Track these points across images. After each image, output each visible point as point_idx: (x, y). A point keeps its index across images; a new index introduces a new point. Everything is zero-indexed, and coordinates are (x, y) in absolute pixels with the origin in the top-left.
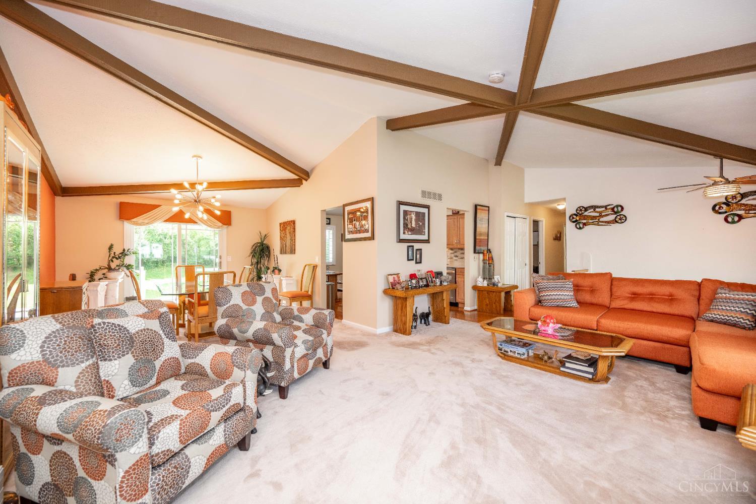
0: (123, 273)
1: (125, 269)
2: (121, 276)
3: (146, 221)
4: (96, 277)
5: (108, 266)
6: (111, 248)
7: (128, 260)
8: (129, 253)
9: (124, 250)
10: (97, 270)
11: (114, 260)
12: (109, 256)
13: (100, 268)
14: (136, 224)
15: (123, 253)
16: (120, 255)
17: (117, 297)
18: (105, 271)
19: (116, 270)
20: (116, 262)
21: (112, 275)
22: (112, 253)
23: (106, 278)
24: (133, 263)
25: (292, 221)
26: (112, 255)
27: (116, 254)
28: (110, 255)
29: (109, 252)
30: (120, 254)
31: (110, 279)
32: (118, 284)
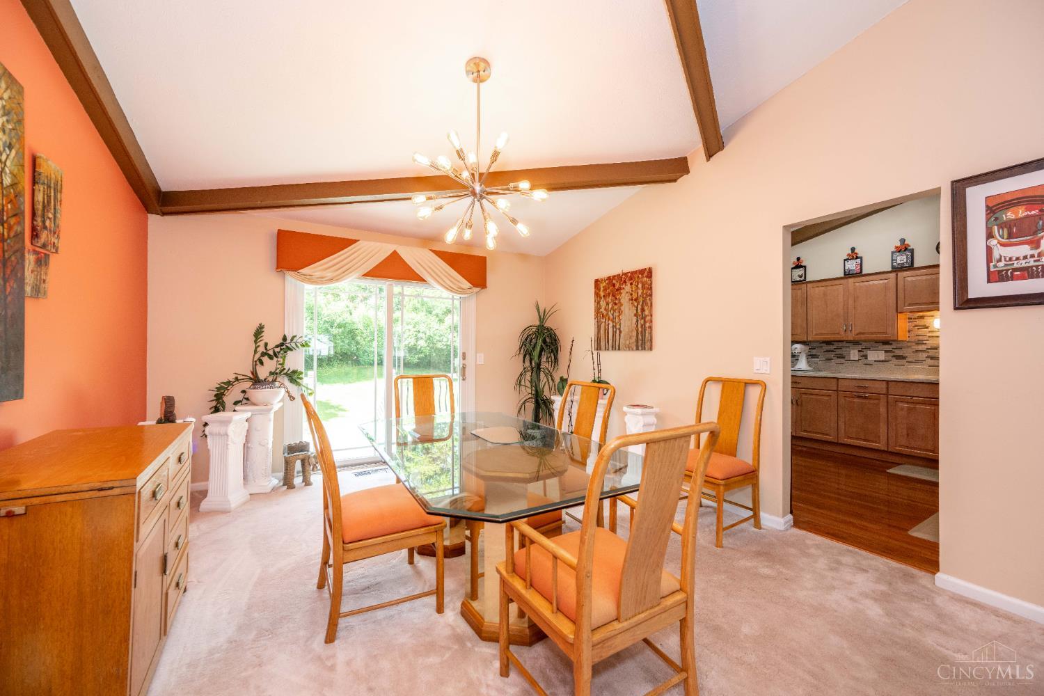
0: (283, 391)
1: (286, 381)
2: (275, 397)
3: (329, 274)
4: (229, 399)
5: (252, 373)
6: (258, 333)
7: (294, 361)
8: (293, 345)
9: (285, 339)
10: (229, 383)
11: (265, 359)
12: (256, 352)
13: (237, 379)
14: (309, 279)
15: (282, 344)
16: (277, 350)
17: (270, 445)
18: (248, 384)
19: (269, 383)
20: (270, 365)
21: (259, 394)
22: (262, 344)
23: (247, 399)
24: (301, 367)
25: (642, 272)
26: (262, 349)
27: (268, 348)
28: (256, 348)
29: (256, 342)
30: (277, 347)
31: (254, 404)
32: (272, 416)
